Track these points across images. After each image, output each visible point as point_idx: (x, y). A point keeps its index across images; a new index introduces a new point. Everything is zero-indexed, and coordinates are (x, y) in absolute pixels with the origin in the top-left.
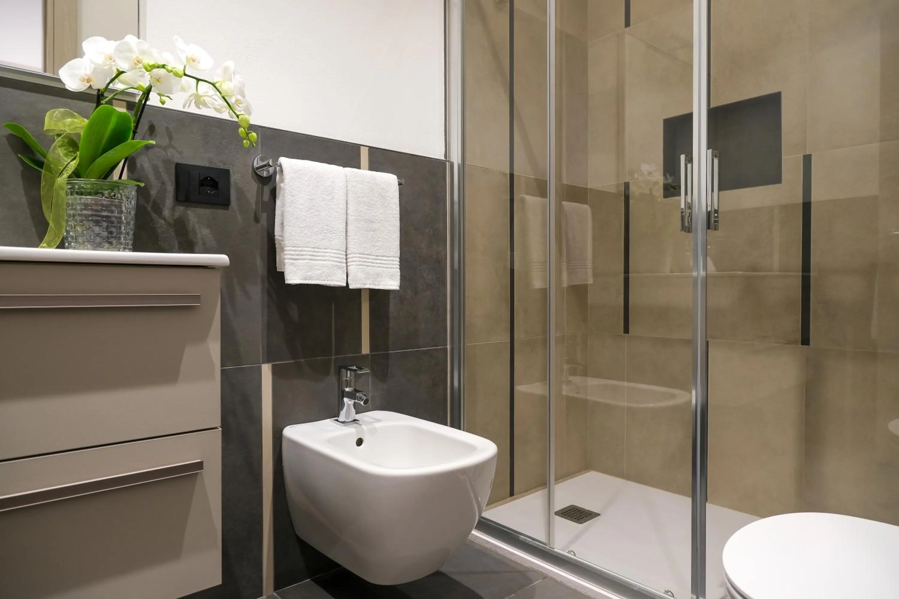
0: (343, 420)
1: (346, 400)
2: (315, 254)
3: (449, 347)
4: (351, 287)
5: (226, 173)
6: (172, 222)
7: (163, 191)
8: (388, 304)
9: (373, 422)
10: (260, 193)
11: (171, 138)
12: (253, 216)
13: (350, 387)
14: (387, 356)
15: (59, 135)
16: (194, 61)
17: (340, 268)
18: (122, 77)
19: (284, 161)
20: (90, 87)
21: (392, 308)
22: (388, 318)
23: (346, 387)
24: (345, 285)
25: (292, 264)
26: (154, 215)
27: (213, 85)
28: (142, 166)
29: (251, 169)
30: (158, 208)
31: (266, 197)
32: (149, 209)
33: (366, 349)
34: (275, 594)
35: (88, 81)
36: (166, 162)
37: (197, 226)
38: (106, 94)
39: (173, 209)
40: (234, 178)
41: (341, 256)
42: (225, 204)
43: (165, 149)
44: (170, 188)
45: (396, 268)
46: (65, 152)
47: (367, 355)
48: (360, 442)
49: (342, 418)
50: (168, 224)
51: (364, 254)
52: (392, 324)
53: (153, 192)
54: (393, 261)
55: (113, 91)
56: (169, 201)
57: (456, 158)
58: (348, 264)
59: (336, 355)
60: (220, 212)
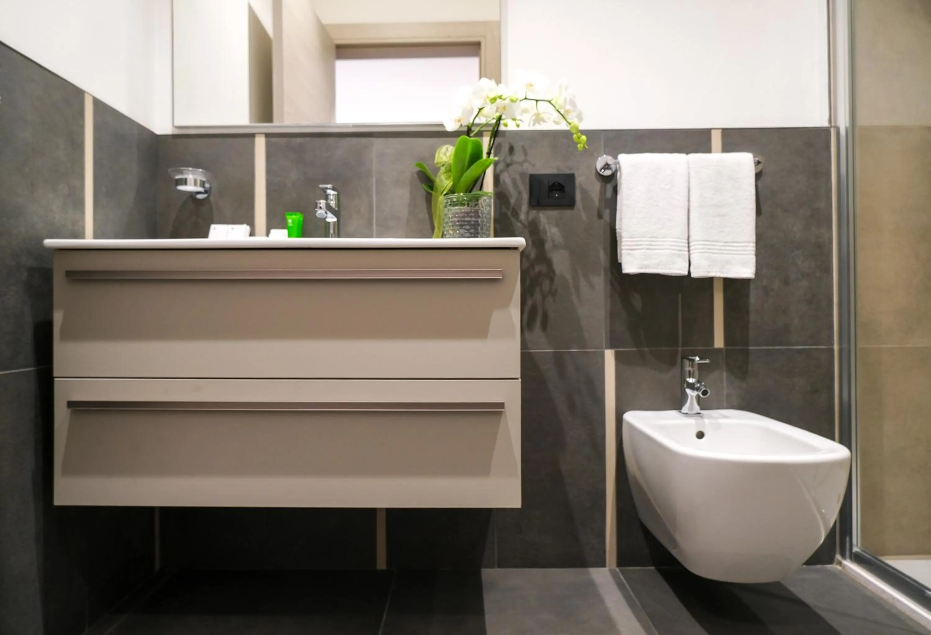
0: (685, 412)
1: (688, 391)
2: (653, 243)
3: (836, 347)
4: (693, 275)
5: (571, 177)
6: (526, 224)
7: (519, 199)
8: (747, 296)
9: (719, 418)
10: (603, 191)
11: (526, 154)
12: (596, 213)
13: (693, 377)
14: (746, 353)
15: (443, 165)
16: (531, 86)
17: (679, 256)
18: (483, 111)
19: (623, 158)
20: (461, 125)
21: (754, 299)
22: (747, 312)
23: (690, 377)
24: (686, 273)
25: (629, 254)
26: (513, 220)
27: (549, 102)
28: (504, 181)
29: (594, 172)
30: (516, 214)
31: (609, 194)
32: (509, 214)
33: (719, 342)
34: (617, 569)
35: (459, 121)
36: (522, 175)
37: (547, 227)
38: (473, 129)
39: (528, 213)
40: (579, 180)
41: (681, 244)
42: (571, 204)
43: (521, 164)
44: (525, 196)
45: (751, 254)
46: (446, 177)
47: (720, 350)
48: (700, 435)
49: (685, 409)
50: (524, 226)
51: (708, 241)
52: (752, 317)
53: (512, 201)
54: (746, 246)
55: (478, 125)
56: (525, 207)
57: (843, 122)
58: (691, 252)
59: (684, 345)
60: (567, 213)
